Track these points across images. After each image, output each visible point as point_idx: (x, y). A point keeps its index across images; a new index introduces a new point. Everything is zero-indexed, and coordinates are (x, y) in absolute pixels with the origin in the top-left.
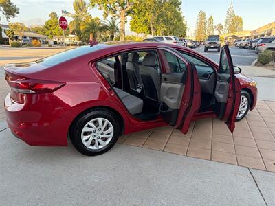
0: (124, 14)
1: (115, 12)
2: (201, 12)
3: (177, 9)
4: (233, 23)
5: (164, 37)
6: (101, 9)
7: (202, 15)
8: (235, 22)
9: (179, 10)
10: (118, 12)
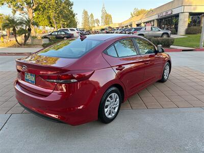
0: (32, 11)
1: (22, 9)
2: (84, 10)
3: (70, 8)
4: (106, 19)
5: (69, 29)
6: (10, 7)
7: (85, 13)
8: (107, 18)
9: (71, 9)
10: (25, 9)
